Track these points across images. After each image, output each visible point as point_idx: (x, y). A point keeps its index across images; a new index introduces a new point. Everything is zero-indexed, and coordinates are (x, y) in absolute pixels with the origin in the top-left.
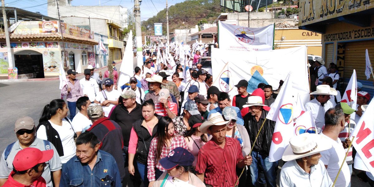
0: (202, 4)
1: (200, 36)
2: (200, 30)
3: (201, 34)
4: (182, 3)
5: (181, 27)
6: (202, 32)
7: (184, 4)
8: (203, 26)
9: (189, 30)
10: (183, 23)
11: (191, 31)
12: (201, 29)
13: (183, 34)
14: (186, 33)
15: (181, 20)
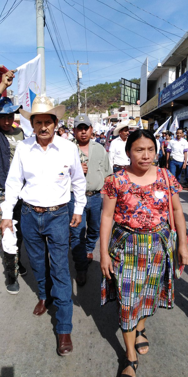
0: (114, 87)
1: (109, 120)
2: (109, 115)
3: (110, 119)
4: (94, 87)
5: (93, 111)
6: (111, 117)
7: (96, 88)
8: (113, 111)
9: (100, 115)
10: (95, 107)
11: (102, 116)
12: (111, 114)
13: (95, 118)
14: (98, 118)
15: (93, 103)
